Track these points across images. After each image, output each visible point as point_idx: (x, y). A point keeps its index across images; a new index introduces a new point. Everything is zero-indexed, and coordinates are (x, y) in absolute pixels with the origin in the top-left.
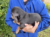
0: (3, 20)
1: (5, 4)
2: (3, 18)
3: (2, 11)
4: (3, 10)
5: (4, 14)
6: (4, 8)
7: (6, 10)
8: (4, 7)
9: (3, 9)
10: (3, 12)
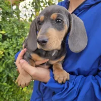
1: (13, 28)
2: (4, 65)
3: (2, 47)
4: (6, 44)
5: (7, 54)
6: (8, 39)
7: (15, 42)
8: (9, 36)
9: (6, 40)
10: (5, 49)
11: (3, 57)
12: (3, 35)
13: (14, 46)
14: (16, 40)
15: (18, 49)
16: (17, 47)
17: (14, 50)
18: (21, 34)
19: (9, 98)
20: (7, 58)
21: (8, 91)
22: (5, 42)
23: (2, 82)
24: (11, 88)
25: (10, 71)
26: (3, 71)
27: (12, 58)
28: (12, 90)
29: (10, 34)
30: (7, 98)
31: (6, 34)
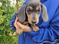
0: (3, 29)
2: (4, 26)
3: (3, 18)
4: (5, 17)
5: (5, 21)
6: (6, 14)
11: (3, 23)
12: (3, 12)
13: (9, 17)
14: (10, 15)
15: (11, 19)
16: (11, 18)
17: (9, 20)
18: (12, 12)
19: (7, 42)
20: (6, 23)
21: (6, 38)
22: (4, 15)
23: (3, 35)
24: (7, 37)
25: (7, 29)
26: (4, 29)
27: (8, 23)
28: (8, 38)
29: (7, 12)
30: (6, 42)
31: (5, 12)
